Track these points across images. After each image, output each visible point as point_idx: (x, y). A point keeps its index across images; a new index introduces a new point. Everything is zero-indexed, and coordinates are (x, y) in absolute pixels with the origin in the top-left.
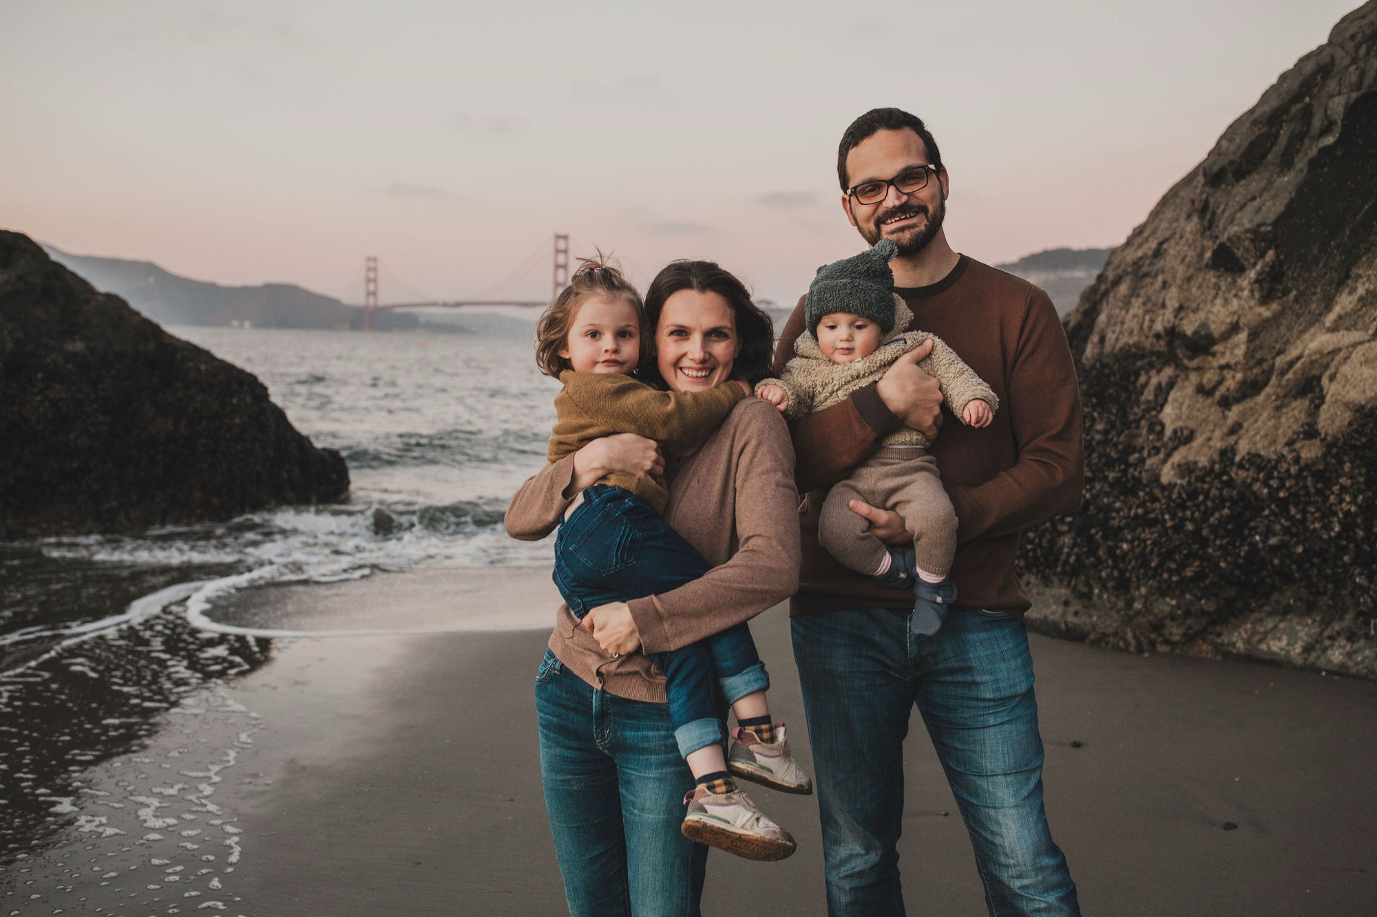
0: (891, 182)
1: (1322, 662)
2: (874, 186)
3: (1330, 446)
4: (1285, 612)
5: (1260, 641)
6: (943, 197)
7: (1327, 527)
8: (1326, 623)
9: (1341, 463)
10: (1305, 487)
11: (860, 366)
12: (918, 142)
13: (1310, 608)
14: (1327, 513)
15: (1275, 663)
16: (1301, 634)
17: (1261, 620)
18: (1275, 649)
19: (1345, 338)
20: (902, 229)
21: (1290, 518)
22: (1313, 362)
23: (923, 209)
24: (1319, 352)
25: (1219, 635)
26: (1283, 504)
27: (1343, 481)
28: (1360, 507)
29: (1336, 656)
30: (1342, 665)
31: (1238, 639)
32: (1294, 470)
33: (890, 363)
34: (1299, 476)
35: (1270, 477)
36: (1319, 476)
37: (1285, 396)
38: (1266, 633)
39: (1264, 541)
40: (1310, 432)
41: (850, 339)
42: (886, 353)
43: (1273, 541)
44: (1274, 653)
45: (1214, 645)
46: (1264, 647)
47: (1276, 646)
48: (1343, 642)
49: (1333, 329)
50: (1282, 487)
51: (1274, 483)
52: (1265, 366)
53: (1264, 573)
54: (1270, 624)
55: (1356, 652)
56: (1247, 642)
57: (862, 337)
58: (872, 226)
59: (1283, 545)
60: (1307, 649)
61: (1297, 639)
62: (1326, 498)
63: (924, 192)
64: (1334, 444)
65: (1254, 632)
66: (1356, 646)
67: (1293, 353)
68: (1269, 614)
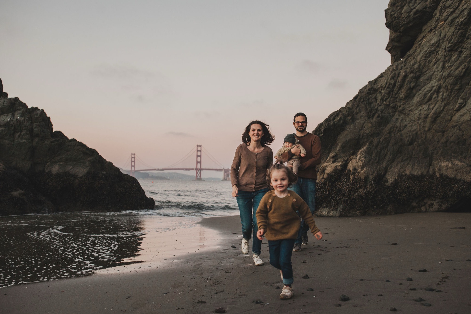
0: (301, 122)
1: (329, 215)
2: (298, 122)
3: (325, 180)
4: (324, 207)
5: (321, 213)
6: (307, 125)
7: (326, 192)
8: (330, 209)
9: (327, 182)
10: (322, 186)
11: (289, 148)
12: (305, 118)
13: (327, 207)
14: (326, 190)
15: (324, 216)
16: (326, 211)
17: (321, 209)
18: (323, 214)
19: (328, 164)
20: (301, 128)
21: (321, 191)
22: (324, 168)
23: (304, 127)
24: (324, 166)
25: (316, 213)
26: (320, 189)
27: (327, 185)
28: (330, 189)
29: (331, 214)
30: (332, 215)
31: (318, 213)
32: (320, 184)
33: (293, 148)
34: (321, 185)
35: (318, 185)
36: (324, 184)
37: (321, 173)
38: (322, 211)
39: (318, 195)
40: (323, 178)
41: (288, 145)
42: (293, 146)
43: (319, 195)
44: (323, 215)
45: (316, 215)
46: (322, 214)
47: (324, 213)
48: (332, 211)
49: (327, 163)
50: (319, 186)
51: (318, 186)
52: (318, 168)
53: (319, 201)
54: (322, 210)
55: (334, 213)
56: (320, 213)
57: (290, 144)
58: (297, 127)
59: (321, 196)
60: (328, 213)
61: (326, 212)
62: (326, 188)
63: (304, 125)
64: (326, 179)
65: (320, 211)
66: (334, 212)
67: (322, 166)
68: (322, 208)
